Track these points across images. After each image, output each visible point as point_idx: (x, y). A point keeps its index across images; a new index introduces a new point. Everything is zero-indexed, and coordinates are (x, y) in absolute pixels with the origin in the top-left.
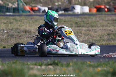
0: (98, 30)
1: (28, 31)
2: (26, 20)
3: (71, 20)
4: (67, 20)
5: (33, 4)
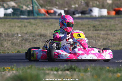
0: (117, 34)
1: (43, 35)
2: (42, 23)
3: (89, 23)
4: (84, 23)
5: (48, 6)
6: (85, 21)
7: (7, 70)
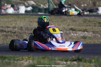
3: (95, 20)
6: (92, 19)
7: (25, 59)
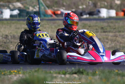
2: (48, 24)
3: (97, 24)
4: (92, 25)
5: (55, 7)
7: (14, 73)
